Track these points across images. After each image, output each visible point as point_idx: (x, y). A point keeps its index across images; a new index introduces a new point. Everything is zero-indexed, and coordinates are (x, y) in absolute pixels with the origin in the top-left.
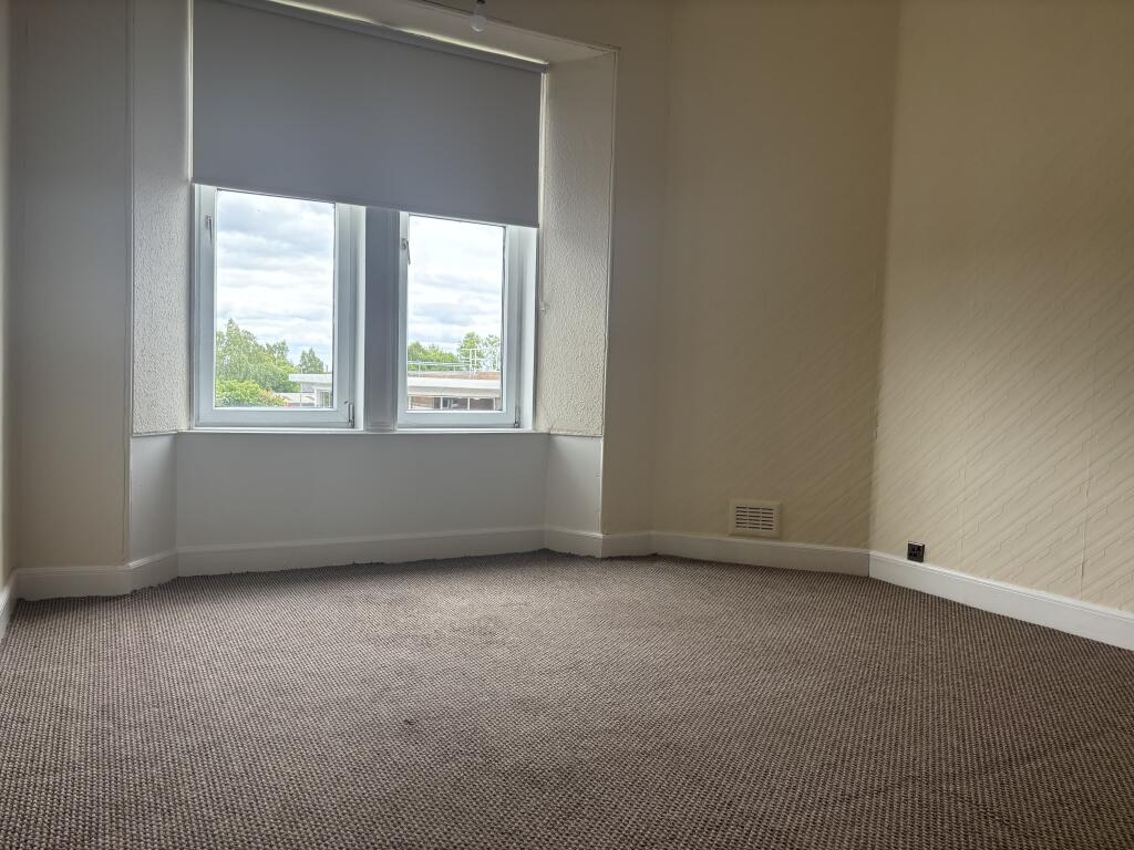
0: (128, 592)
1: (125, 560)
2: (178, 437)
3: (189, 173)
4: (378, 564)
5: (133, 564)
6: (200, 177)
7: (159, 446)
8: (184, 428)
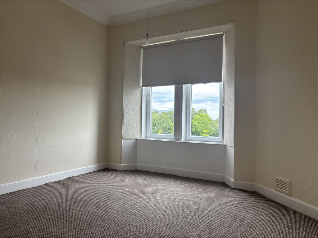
0: (121, 170)
1: (121, 164)
2: (137, 140)
3: (141, 85)
4: (175, 175)
5: (122, 165)
6: (143, 86)
7: (132, 142)
8: (139, 138)
